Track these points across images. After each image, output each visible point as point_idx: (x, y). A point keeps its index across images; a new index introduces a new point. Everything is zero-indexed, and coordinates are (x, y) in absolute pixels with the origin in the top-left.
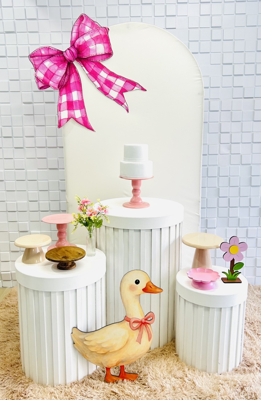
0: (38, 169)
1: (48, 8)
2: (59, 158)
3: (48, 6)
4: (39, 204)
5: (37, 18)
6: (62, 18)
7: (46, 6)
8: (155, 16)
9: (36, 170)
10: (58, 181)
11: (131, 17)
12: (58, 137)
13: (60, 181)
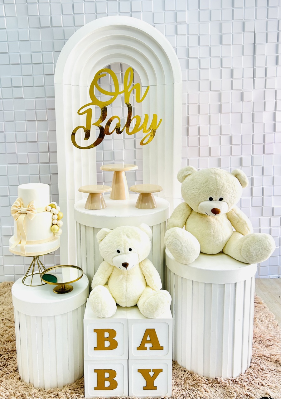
0: (8, 164)
1: (15, 5)
2: (29, 153)
3: (14, 3)
4: (9, 199)
5: (4, 15)
6: (29, 15)
7: (14, 4)
8: (120, 13)
9: (6, 166)
10: (28, 175)
11: (97, 13)
12: (28, 132)
13: (30, 176)
